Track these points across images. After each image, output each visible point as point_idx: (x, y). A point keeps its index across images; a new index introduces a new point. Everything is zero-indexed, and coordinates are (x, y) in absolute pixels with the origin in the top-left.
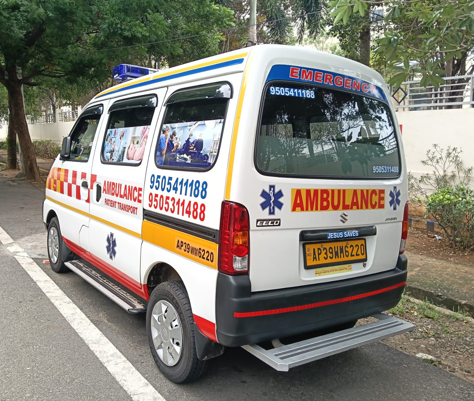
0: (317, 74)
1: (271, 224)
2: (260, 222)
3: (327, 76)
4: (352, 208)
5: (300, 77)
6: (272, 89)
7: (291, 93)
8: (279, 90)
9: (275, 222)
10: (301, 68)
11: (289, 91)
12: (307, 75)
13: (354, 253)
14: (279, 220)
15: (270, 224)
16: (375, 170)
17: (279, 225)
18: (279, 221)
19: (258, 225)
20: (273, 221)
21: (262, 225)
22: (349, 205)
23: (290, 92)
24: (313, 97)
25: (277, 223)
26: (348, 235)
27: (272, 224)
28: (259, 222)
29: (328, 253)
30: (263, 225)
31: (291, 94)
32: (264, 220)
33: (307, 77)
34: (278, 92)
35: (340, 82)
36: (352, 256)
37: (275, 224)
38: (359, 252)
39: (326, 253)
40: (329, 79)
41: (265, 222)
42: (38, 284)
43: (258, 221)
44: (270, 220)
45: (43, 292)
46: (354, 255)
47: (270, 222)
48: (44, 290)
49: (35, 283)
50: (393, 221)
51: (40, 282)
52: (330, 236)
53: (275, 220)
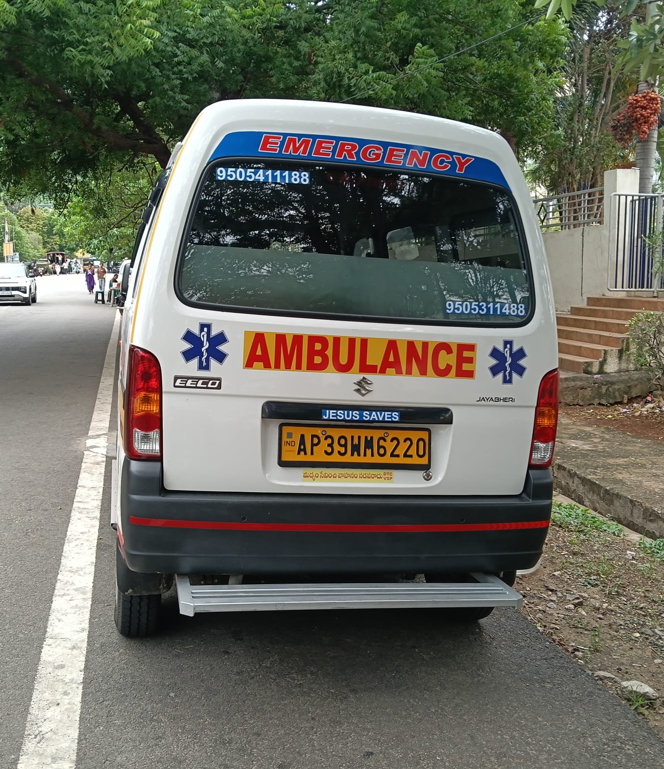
0: (320, 143)
1: (202, 384)
2: (182, 381)
3: (343, 145)
4: (383, 371)
5: (281, 151)
6: (221, 172)
7: (259, 176)
8: (235, 172)
9: (211, 382)
10: (285, 135)
11: (255, 174)
12: (297, 145)
13: (401, 451)
14: (219, 379)
15: (199, 385)
16: (452, 307)
17: (219, 387)
18: (218, 382)
19: (176, 385)
20: (206, 380)
21: (184, 385)
22: (377, 366)
23: (255, 176)
24: (307, 182)
25: (213, 384)
26: (372, 417)
27: (205, 386)
28: (179, 381)
29: (336, 445)
30: (187, 385)
31: (257, 177)
32: (189, 378)
33: (296, 150)
34: (231, 176)
35: (373, 154)
36: (392, 455)
37: (209, 386)
38: (412, 452)
39: (331, 445)
40: (349, 152)
41: (190, 381)
43: (176, 378)
44: (200, 379)
46: (398, 456)
47: (201, 381)
50: (502, 403)
52: (330, 414)
53: (210, 379)
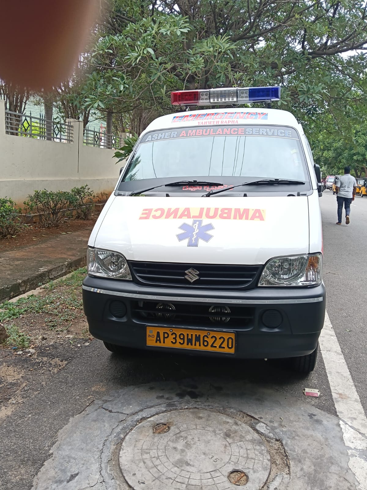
42: (339, 349)
45: (337, 336)
48: (335, 338)
49: (342, 352)
51: (336, 352)
